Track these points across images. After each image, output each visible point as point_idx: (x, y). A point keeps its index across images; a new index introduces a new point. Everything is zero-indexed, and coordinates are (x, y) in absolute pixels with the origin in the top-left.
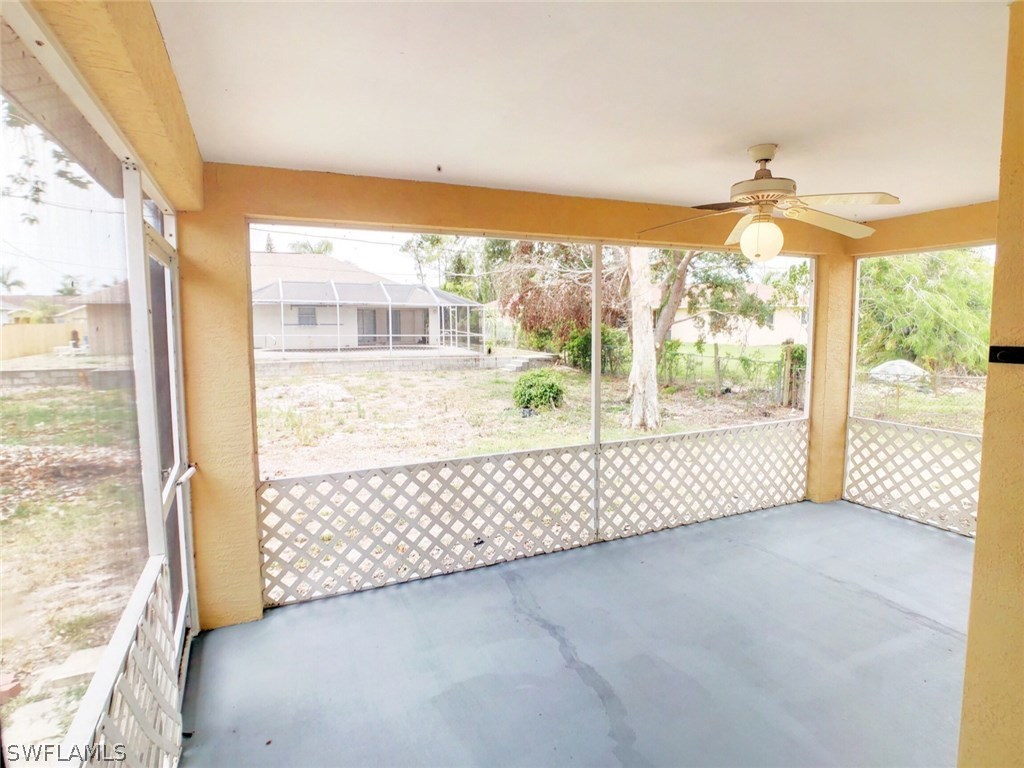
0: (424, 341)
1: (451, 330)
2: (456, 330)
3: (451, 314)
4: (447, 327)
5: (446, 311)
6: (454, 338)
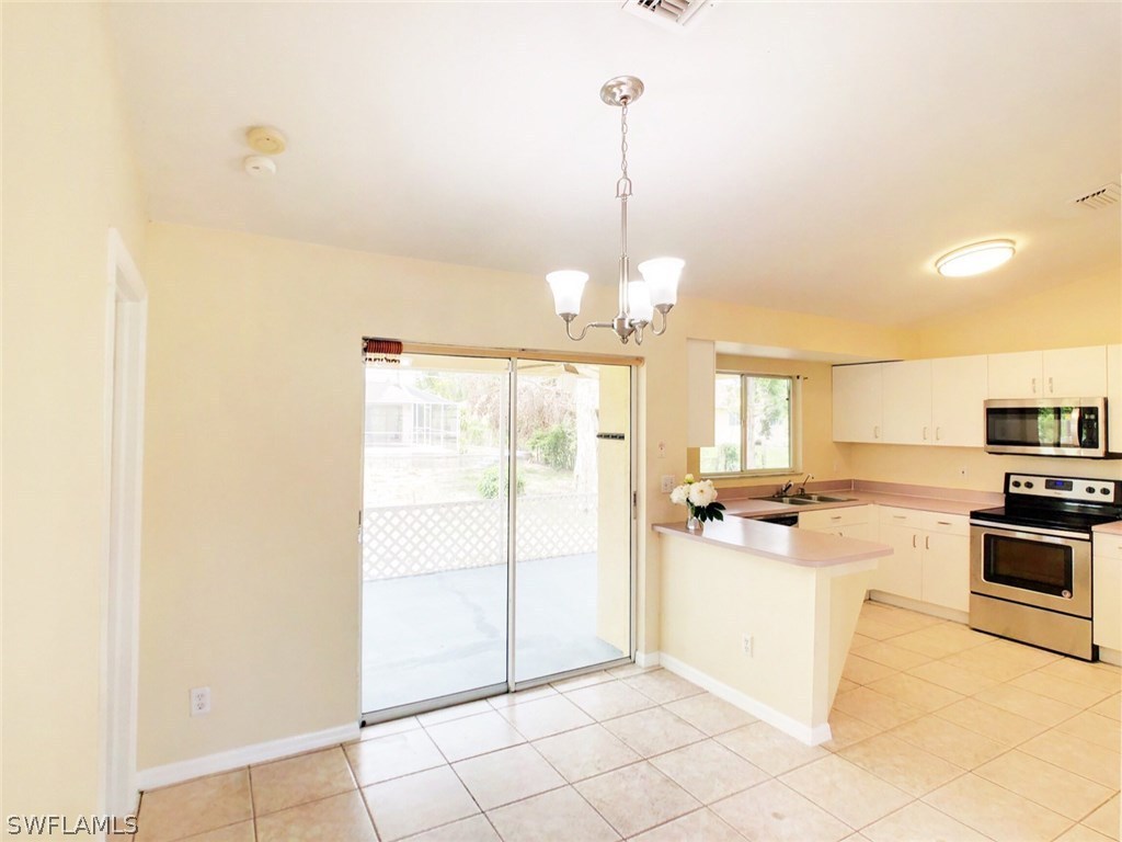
0: (397, 437)
1: (425, 428)
2: (430, 428)
3: (425, 412)
4: (421, 425)
5: (421, 408)
6: (428, 436)
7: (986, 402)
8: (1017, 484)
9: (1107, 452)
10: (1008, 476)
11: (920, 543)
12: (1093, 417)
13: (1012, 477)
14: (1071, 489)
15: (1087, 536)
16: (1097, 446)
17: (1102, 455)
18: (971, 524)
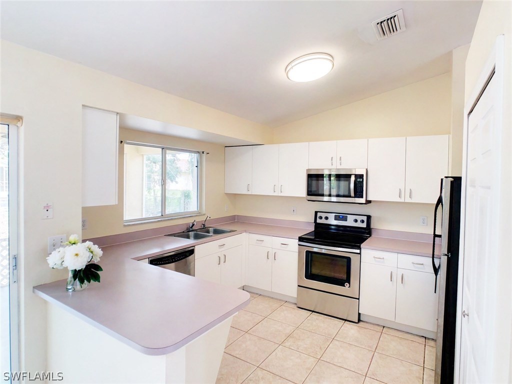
7: (308, 170)
8: (321, 218)
9: (366, 200)
10: (316, 213)
11: (271, 256)
12: (361, 180)
13: (318, 213)
14: (346, 221)
15: (358, 251)
16: (362, 197)
17: (364, 202)
18: (299, 245)
